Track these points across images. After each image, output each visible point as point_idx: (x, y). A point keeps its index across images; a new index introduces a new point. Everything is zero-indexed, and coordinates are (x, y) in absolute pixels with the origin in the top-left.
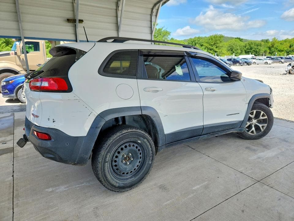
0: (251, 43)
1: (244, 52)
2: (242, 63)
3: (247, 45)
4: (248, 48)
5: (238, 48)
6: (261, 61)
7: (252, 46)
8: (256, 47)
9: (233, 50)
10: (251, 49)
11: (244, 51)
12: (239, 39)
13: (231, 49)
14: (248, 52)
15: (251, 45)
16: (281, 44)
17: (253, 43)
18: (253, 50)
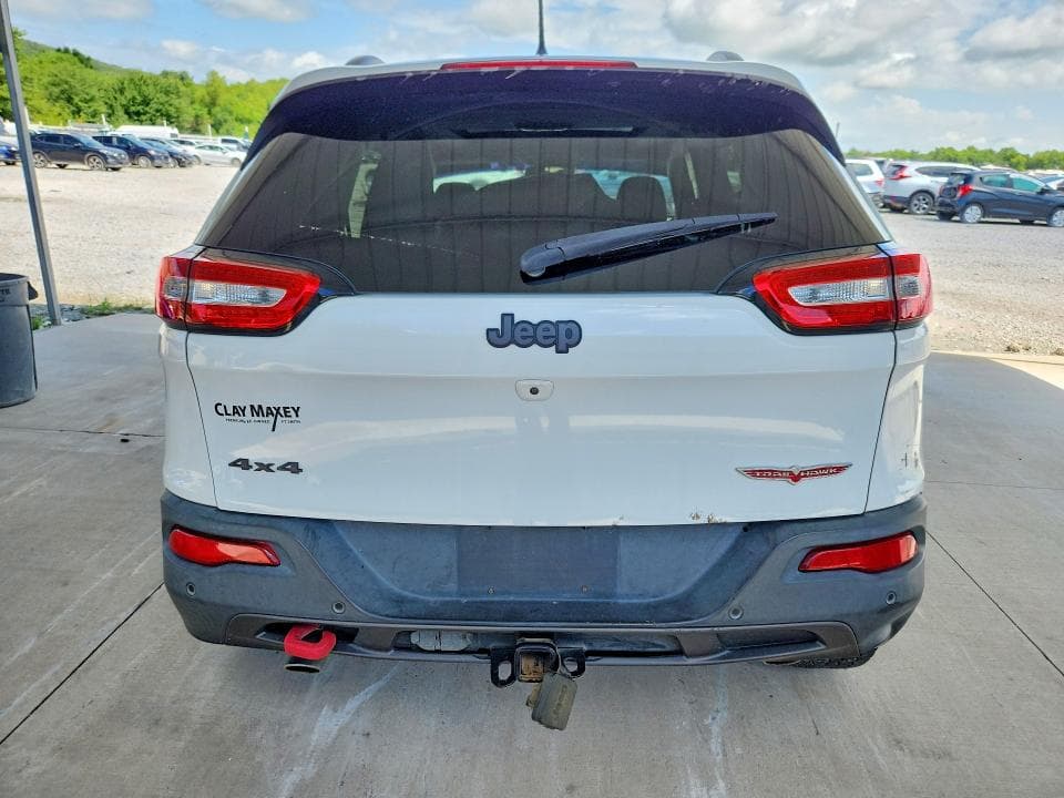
0: (138, 80)
1: (120, 112)
2: (159, 158)
3: (125, 85)
4: (134, 98)
5: (94, 92)
6: (219, 153)
7: (150, 91)
8: (163, 98)
9: (76, 100)
10: (146, 102)
11: (119, 108)
12: (76, 54)
13: (63, 92)
14: (138, 114)
15: (144, 88)
16: (238, 96)
17: (149, 81)
18: (154, 106)
